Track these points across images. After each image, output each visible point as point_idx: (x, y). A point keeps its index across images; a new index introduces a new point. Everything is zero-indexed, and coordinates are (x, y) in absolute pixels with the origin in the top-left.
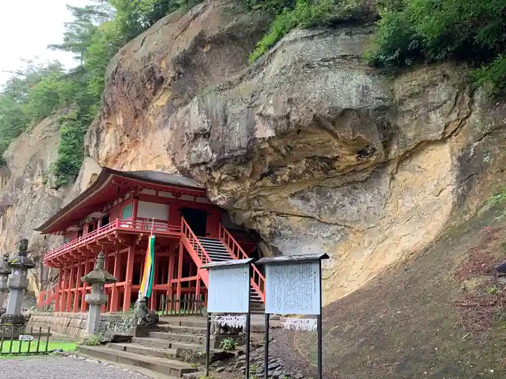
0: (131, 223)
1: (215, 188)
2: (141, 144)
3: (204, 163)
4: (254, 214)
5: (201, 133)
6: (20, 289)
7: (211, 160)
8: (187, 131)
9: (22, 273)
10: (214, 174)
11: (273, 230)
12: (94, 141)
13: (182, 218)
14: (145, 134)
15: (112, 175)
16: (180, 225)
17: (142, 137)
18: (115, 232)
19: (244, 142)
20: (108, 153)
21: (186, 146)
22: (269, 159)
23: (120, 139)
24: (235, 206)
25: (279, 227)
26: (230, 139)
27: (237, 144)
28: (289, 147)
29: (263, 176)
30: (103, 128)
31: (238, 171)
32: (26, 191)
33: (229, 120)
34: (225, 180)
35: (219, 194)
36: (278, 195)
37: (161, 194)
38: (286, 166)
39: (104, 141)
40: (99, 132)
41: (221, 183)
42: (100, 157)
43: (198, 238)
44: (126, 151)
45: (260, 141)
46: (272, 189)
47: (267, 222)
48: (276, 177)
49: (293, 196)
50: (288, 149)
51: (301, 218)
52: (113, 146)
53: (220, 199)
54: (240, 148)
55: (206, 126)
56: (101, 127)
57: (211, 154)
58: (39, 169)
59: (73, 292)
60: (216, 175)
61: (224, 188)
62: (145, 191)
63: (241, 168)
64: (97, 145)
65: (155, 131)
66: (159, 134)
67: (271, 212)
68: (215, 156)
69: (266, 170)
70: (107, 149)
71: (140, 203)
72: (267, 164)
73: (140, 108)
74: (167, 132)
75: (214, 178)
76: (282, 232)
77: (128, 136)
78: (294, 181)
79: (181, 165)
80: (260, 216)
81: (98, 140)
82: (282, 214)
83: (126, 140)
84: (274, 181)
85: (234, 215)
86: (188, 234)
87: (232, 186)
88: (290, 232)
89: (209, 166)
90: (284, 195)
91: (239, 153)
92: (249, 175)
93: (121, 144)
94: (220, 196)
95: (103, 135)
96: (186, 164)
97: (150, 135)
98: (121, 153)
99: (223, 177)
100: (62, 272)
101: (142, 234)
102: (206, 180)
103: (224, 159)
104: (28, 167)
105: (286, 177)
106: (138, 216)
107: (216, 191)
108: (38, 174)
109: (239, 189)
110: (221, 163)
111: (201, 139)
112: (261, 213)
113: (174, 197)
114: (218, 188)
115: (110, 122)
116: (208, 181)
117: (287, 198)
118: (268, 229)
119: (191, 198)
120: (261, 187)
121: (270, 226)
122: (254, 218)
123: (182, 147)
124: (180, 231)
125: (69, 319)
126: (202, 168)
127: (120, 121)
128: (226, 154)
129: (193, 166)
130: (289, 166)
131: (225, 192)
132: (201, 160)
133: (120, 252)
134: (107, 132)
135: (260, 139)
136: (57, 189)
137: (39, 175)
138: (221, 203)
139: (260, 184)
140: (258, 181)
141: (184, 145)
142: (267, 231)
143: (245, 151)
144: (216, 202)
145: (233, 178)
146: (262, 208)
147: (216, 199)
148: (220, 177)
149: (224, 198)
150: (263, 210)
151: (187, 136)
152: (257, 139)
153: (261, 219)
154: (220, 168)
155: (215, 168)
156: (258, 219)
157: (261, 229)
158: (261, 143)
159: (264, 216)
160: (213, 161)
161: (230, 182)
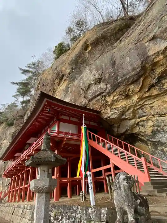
1: (108, 108)
3: (100, 94)
4: (138, 120)
7: (106, 90)
8: (82, 87)
11: (156, 128)
13: (87, 130)
15: (45, 99)
19: (137, 63)
21: (83, 94)
22: (159, 70)
24: (124, 117)
25: (162, 125)
26: (123, 69)
33: (117, 62)
34: (116, 100)
35: (111, 112)
36: (160, 101)
37: (72, 119)
41: (113, 103)
48: (163, 84)
55: (97, 76)
57: (104, 87)
60: (109, 99)
61: (115, 107)
62: (63, 117)
63: (131, 87)
67: (153, 116)
68: (109, 86)
69: (154, 81)
72: (157, 75)
75: (107, 102)
76: (165, 127)
80: (143, 121)
84: (160, 89)
85: (118, 127)
87: (123, 103)
89: (104, 94)
91: (132, 74)
92: (138, 90)
94: (112, 113)
96: (85, 102)
99: (115, 98)
100: (12, 179)
101: (65, 139)
102: (100, 105)
103: (119, 83)
106: (60, 131)
110: (115, 87)
111: (93, 86)
112: (145, 118)
113: (79, 121)
114: (110, 107)
116: (103, 105)
118: (151, 128)
120: (147, 97)
121: (153, 126)
122: (138, 124)
125: (14, 209)
126: (99, 97)
128: (120, 80)
129: (91, 100)
131: (115, 109)
132: (98, 93)
135: (153, 55)
138: (113, 117)
139: (147, 95)
140: (145, 93)
141: (81, 95)
142: (149, 131)
143: (138, 70)
144: (109, 117)
145: (123, 97)
146: (146, 114)
147: (109, 115)
148: (113, 99)
149: (116, 113)
150: (147, 115)
151: (83, 89)
152: (150, 56)
153: (145, 123)
154: (113, 92)
155: (109, 94)
156: (141, 123)
157: (143, 131)
158: (154, 58)
159: (147, 120)
160: (108, 90)
161: (121, 100)
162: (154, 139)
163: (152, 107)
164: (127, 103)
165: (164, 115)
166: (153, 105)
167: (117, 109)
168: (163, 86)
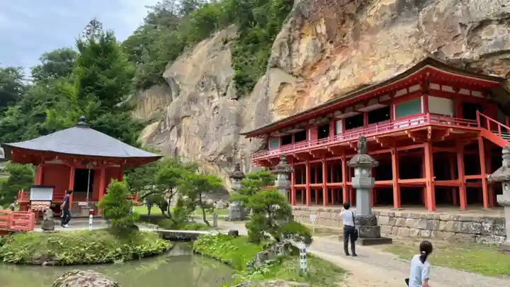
2: (351, 48)
13: (478, 112)
14: (356, 36)
17: (352, 42)
18: (430, 128)
20: (305, 61)
21: (462, 36)
23: (322, 47)
30: (294, 39)
37: (444, 88)
39: (297, 51)
40: (290, 43)
42: (295, 66)
44: (328, 58)
52: (311, 54)
56: (292, 38)
62: (432, 86)
64: (290, 55)
65: (375, 32)
66: (381, 36)
70: (303, 57)
71: (430, 98)
73: (354, 12)
77: (331, 42)
81: (290, 51)
83: (330, 47)
93: (323, 51)
95: (295, 46)
96: (469, 56)
97: (366, 37)
98: (322, 59)
104: (200, 83)
106: (430, 112)
111: (492, 26)
113: (454, 92)
115: (303, 32)
119: (466, 92)
124: (476, 126)
127: (322, 29)
134: (300, 43)
136: (237, 99)
141: (457, 36)
151: (463, 26)
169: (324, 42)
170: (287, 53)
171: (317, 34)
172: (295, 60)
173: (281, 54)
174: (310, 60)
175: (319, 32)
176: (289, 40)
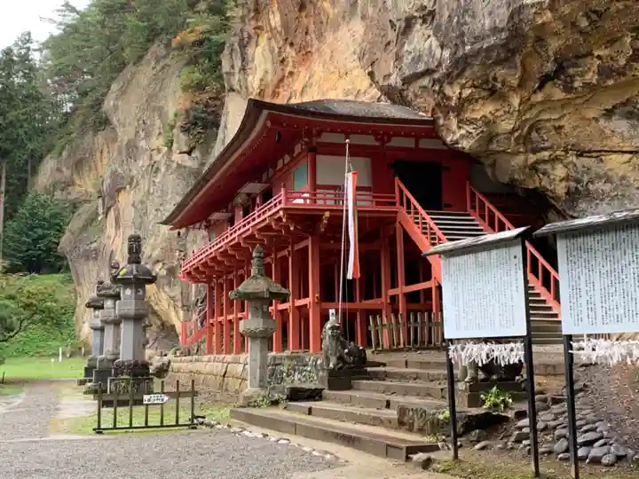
0: (307, 195)
1: (452, 115)
2: (316, 56)
3: (428, 72)
4: (532, 158)
5: (416, 14)
6: (138, 319)
7: (440, 65)
8: (393, 17)
9: (137, 292)
10: (448, 91)
11: (573, 184)
12: (238, 64)
13: (397, 179)
14: (320, 36)
15: (265, 112)
16: (394, 193)
17: (316, 43)
18: (281, 213)
19: (501, 17)
20: (262, 80)
21: (393, 44)
22: (554, 44)
23: (280, 53)
24: (494, 146)
25: (586, 179)
26: (474, 17)
27: (487, 23)
28: (595, 12)
29: (545, 80)
30: (250, 37)
31: (495, 79)
32: (143, 162)
34: (470, 100)
35: (459, 128)
36: (577, 116)
38: (590, 54)
39: (253, 60)
40: (243, 46)
41: (463, 105)
42: (250, 89)
43: (428, 214)
44: (291, 73)
45: (534, 10)
46: (564, 104)
47: (560, 171)
48: (572, 77)
49: (609, 114)
50: (594, 17)
51: (629, 156)
52: (269, 67)
53: (462, 136)
54: (495, 30)
56: (245, 35)
57: (438, 52)
58: (158, 122)
59: (230, 321)
60: (453, 92)
61: (468, 115)
62: (328, 138)
63: (500, 72)
64: (243, 69)
65: (336, 28)
66: (344, 32)
67: (565, 151)
68: (447, 54)
69: (550, 67)
70: (259, 74)
71: (320, 159)
72: (551, 53)
74: (358, 27)
75: (449, 98)
76: (591, 187)
77: (292, 44)
78: (610, 82)
79: (386, 83)
80: (545, 162)
81: (243, 59)
82: (589, 152)
83: (290, 52)
84: (568, 88)
85: (493, 165)
86: (409, 207)
87: (485, 110)
88: (607, 187)
89: (436, 76)
90: (591, 114)
91: (492, 40)
92: (515, 82)
93: (283, 61)
94: (463, 132)
95: (250, 51)
96: (395, 80)
97: (329, 37)
98: (284, 76)
99: (467, 92)
100: (211, 289)
101: (327, 214)
102: (433, 104)
103: (466, 57)
104: (141, 122)
105: (592, 77)
106: (318, 182)
107: (454, 123)
108: (157, 132)
109: (498, 114)
110: (460, 65)
111: (418, 26)
112: (546, 154)
113: (377, 144)
114: (458, 116)
115: (260, 24)
116: (438, 105)
117: (596, 120)
118: (564, 184)
119: (409, 143)
120: (542, 103)
121: (567, 178)
122: (534, 168)
123: (385, 49)
124: (394, 204)
125: (226, 365)
126: (425, 81)
127: (275, 20)
128: (468, 48)
129: (407, 81)
130: (596, 53)
131: (471, 122)
133: (296, 248)
134: (257, 45)
135: (533, 5)
136: (189, 153)
137: (160, 134)
138: (466, 144)
139: (539, 97)
140: (535, 92)
141: (389, 43)
142: (561, 189)
143: (504, 35)
144: (457, 143)
145: (485, 94)
146: (547, 144)
147: (455, 138)
148: (460, 94)
149: (471, 133)
150: (550, 148)
151: (393, 25)
152: (527, 5)
153: (548, 167)
154: (459, 76)
155: (450, 78)
156: (542, 167)
157: (548, 187)
158: (535, 13)
159: (554, 160)
160: (444, 65)
161: (480, 101)
162: (574, 212)
163: (560, 127)
164: (497, 110)
165: (589, 155)
166: (562, 123)
167: (472, 123)
168: (572, 82)
169: (281, 43)
170: (240, 64)
171: (271, 30)
172: (250, 78)
173: (233, 67)
174: (269, 77)
175: (273, 25)
176: (242, 40)
